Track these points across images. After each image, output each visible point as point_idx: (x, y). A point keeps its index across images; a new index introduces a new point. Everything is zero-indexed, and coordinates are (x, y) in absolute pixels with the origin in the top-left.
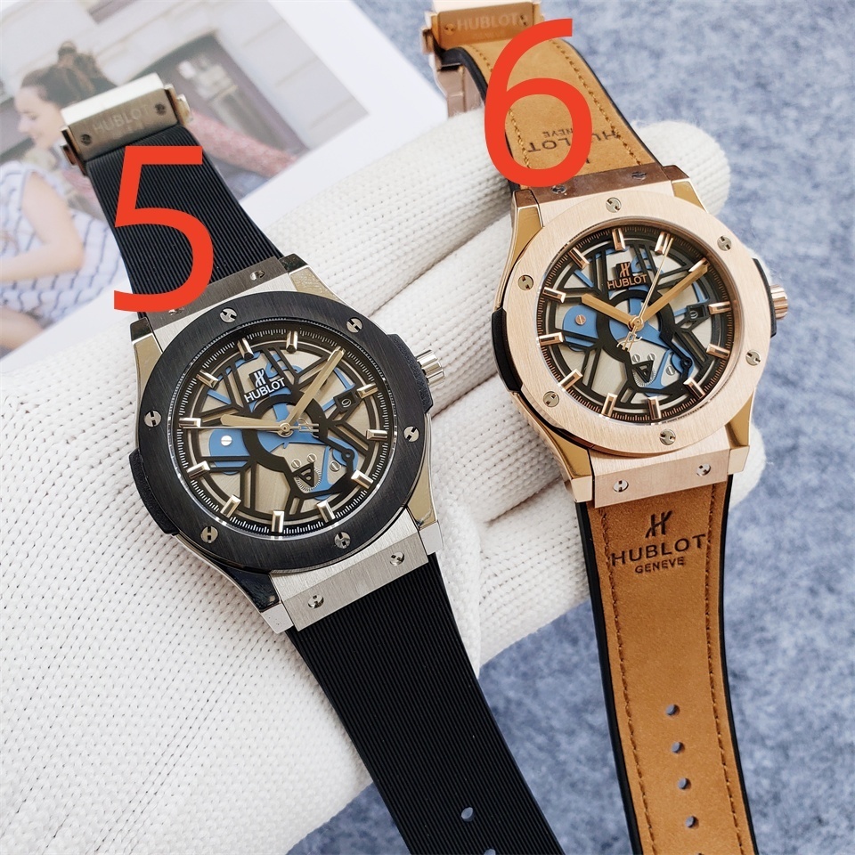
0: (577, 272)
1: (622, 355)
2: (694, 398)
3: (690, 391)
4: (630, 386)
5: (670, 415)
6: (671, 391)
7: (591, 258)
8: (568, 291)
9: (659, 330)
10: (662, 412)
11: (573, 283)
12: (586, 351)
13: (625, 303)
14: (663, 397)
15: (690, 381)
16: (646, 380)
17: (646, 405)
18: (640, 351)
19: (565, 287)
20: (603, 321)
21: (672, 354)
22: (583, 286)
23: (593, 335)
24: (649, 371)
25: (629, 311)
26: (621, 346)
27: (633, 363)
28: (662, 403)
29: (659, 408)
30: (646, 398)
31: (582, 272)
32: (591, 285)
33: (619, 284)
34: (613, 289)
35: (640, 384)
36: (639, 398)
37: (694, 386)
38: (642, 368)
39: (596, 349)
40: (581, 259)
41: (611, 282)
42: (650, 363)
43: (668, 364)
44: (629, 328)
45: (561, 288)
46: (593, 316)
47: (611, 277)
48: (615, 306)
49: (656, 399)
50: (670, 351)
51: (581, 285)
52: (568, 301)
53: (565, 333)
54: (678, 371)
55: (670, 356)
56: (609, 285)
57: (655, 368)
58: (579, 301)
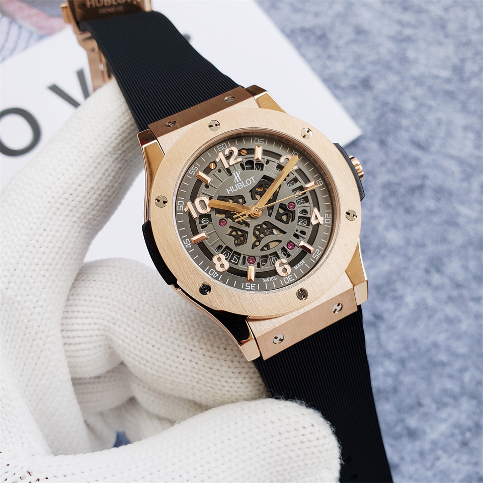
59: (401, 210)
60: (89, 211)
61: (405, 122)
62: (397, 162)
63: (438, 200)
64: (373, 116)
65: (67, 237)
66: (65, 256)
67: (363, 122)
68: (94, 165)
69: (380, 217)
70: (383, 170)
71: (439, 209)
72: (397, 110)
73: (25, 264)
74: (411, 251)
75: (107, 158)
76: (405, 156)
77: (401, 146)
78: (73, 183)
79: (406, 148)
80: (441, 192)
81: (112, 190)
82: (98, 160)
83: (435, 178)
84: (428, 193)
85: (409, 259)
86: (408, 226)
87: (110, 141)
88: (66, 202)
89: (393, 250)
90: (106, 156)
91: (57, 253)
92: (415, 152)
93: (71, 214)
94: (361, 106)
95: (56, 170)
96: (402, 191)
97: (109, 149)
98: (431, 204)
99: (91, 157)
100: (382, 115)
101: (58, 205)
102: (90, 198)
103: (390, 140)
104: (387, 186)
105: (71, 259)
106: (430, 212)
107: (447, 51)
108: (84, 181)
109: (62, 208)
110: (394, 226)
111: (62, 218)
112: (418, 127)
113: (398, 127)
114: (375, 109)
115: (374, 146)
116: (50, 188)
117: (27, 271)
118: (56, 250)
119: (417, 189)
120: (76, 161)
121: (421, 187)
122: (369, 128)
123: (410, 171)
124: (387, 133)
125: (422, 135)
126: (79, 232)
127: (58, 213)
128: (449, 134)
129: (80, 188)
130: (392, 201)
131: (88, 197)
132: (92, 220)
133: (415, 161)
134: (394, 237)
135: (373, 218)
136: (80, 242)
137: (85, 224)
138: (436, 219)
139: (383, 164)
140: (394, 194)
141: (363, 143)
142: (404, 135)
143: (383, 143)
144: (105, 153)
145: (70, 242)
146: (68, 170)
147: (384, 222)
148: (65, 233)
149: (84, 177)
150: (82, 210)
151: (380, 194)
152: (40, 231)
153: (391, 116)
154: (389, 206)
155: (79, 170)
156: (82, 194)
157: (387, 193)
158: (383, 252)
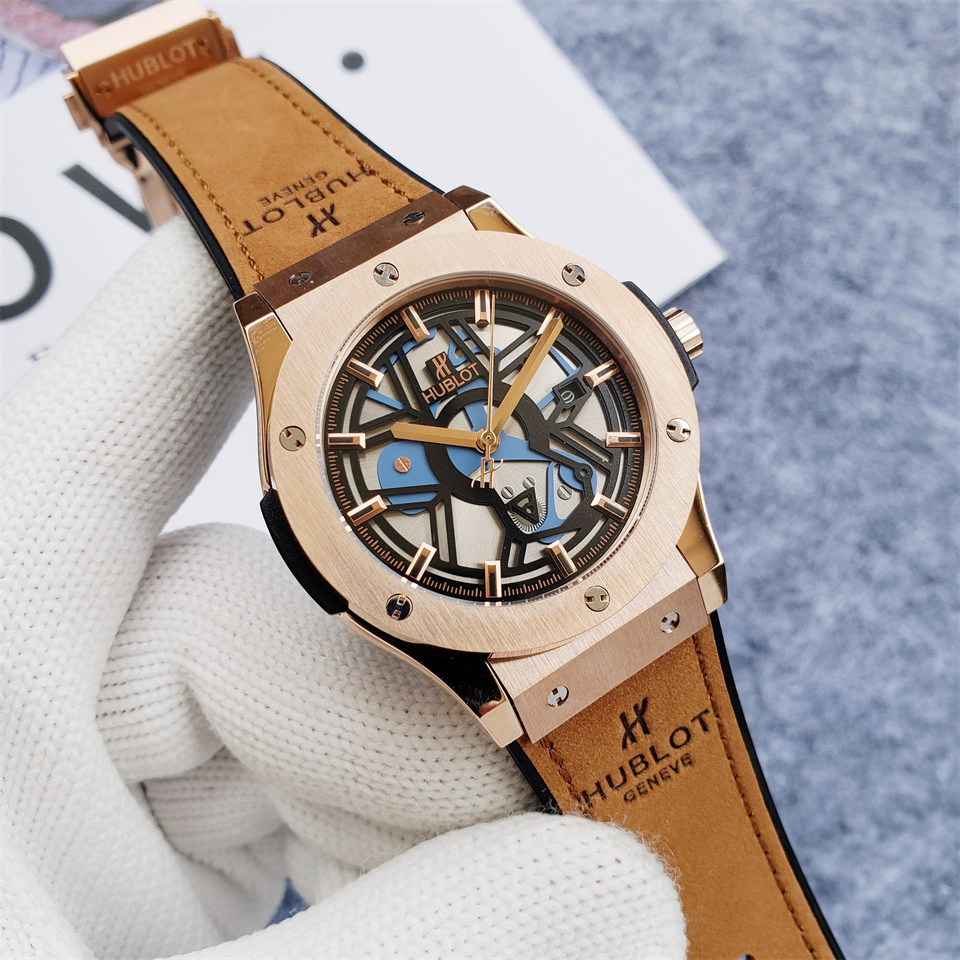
0: (371, 394)
1: (483, 496)
2: (614, 522)
3: (604, 513)
4: (512, 537)
5: (589, 559)
6: (577, 523)
7: (384, 365)
8: (366, 428)
9: (527, 438)
10: (575, 559)
11: (371, 412)
12: (429, 508)
13: (461, 416)
14: (568, 537)
15: (598, 499)
16: (534, 520)
17: (549, 558)
18: (507, 479)
19: (362, 422)
20: (436, 454)
21: (558, 465)
22: (388, 412)
23: (431, 480)
24: (533, 505)
25: (472, 426)
26: (477, 483)
27: (505, 501)
28: (569, 546)
29: (568, 557)
30: (543, 547)
31: (380, 391)
32: (399, 406)
33: (440, 391)
34: (433, 402)
35: (527, 529)
36: (533, 552)
37: (606, 504)
38: (521, 504)
39: (443, 501)
40: (368, 373)
41: (427, 392)
42: (530, 493)
43: (557, 484)
44: (477, 451)
45: (355, 428)
46: (418, 453)
47: (424, 384)
48: (446, 427)
49: (557, 545)
50: (553, 464)
51: (384, 412)
52: (372, 444)
53: (385, 494)
54: (576, 490)
55: (555, 471)
56: (426, 398)
57: (540, 498)
58: (389, 438)
59: (808, 420)
60: (141, 473)
61: (819, 233)
62: (802, 318)
63: (889, 398)
64: (752, 220)
65: (96, 529)
66: (93, 567)
67: (728, 234)
68: (152, 379)
69: (764, 434)
70: (772, 334)
71: (890, 415)
72: (801, 207)
73: (11, 590)
74: (829, 507)
75: (179, 364)
76: (818, 305)
77: (811, 283)
78: (107, 418)
79: (821, 288)
80: (892, 381)
81: (191, 429)
82: (160, 369)
83: (881, 351)
84: (866, 383)
85: (826, 524)
86: (823, 454)
87: (186, 326)
88: (93, 458)
89: (791, 505)
90: (179, 359)
91: (77, 562)
92: (840, 297)
93: (104, 481)
94: (725, 199)
95: (72, 393)
96: (813, 379)
97: (185, 344)
98: (873, 407)
99: (146, 364)
100: (770, 219)
101: (75, 464)
102: (142, 448)
103: (787, 272)
104: (779, 369)
105: (108, 573)
106: (871, 424)
107: (913, 78)
108: (130, 412)
109: (85, 469)
110: (795, 454)
111: (85, 490)
112: (846, 243)
113: (805, 243)
114: (755, 207)
115: (753, 284)
116: (59, 429)
117: (17, 603)
118: (73, 556)
119: (843, 376)
120: (114, 374)
121: (853, 370)
122: (743, 246)
123: (829, 337)
124: (781, 256)
125: (854, 261)
126: (124, 518)
127: (77, 480)
128: (913, 257)
129: (121, 429)
130: (790, 402)
131: (139, 444)
132: (151, 491)
133: (841, 316)
134: (792, 478)
135: (749, 437)
136: (126, 538)
137: (135, 502)
138: (883, 439)
139: (771, 323)
140: (793, 385)
141: (730, 279)
142: (816, 260)
143: (771, 278)
144: (176, 353)
145: (103, 539)
146: (96, 393)
147: (772, 447)
148: (92, 521)
149: (129, 405)
150: (127, 472)
151: (764, 386)
152: (40, 519)
153: (790, 219)
154: (785, 412)
155: (119, 391)
156: (127, 440)
157: (779, 384)
158: (770, 509)
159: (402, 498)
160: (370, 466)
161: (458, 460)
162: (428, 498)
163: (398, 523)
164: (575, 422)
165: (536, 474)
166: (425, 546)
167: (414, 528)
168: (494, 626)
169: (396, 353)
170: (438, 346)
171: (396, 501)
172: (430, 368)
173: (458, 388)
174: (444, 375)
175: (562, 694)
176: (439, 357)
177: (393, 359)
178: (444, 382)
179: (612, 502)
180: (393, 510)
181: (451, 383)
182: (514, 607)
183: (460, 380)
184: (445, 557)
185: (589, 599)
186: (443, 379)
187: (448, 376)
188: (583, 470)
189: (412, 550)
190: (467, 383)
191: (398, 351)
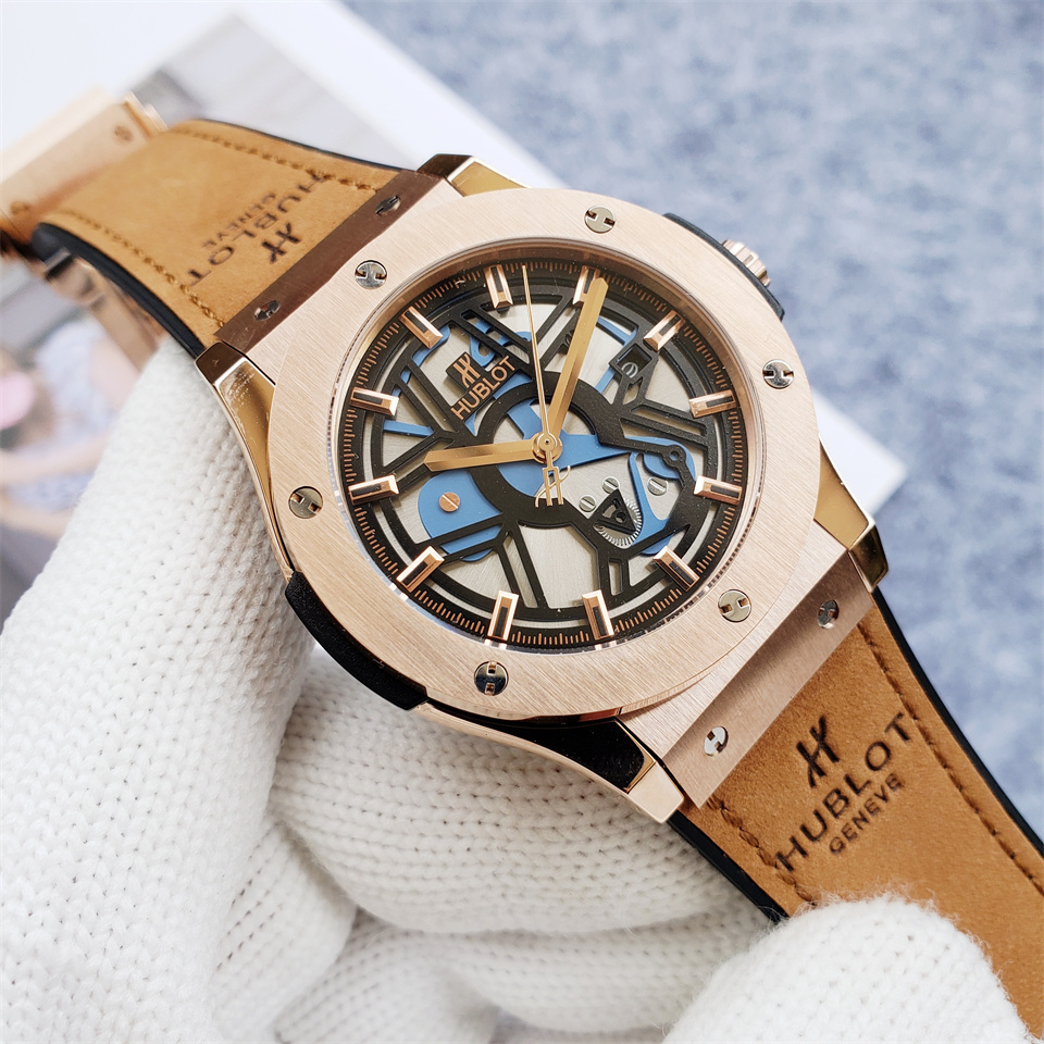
0: (389, 426)
1: (557, 515)
2: (728, 510)
3: (712, 501)
4: (607, 560)
5: (707, 563)
6: (681, 522)
7: (396, 387)
8: (394, 468)
9: (593, 432)
10: (693, 565)
11: (393, 450)
12: (496, 547)
13: (505, 426)
14: (676, 540)
15: (701, 484)
16: (628, 529)
17: (661, 571)
18: (583, 488)
19: (386, 463)
20: (488, 480)
21: (641, 456)
22: (415, 442)
23: (486, 512)
24: (623, 511)
25: (522, 434)
26: (543, 501)
27: (588, 515)
28: (681, 551)
29: (683, 563)
30: (649, 560)
31: (399, 420)
32: (426, 431)
33: (473, 402)
34: (467, 416)
35: (623, 542)
36: (638, 569)
37: (714, 488)
38: (608, 513)
39: (511, 535)
40: (380, 401)
41: (457, 406)
42: (615, 498)
43: (645, 480)
44: (538, 462)
45: (379, 471)
46: (465, 482)
47: (451, 398)
48: (492, 443)
49: (666, 552)
50: (634, 456)
51: (409, 444)
52: (406, 486)
53: (437, 543)
54: (670, 480)
55: (639, 465)
56: (458, 413)
57: (629, 500)
58: (425, 473)
159: (459, 544)
160: (411, 514)
161: (516, 479)
162: (491, 535)
163: (463, 575)
164: (648, 397)
165: (616, 472)
166: (503, 595)
167: (482, 577)
168: (616, 673)
169: (406, 369)
170: (455, 347)
171: (453, 548)
172: (453, 375)
173: (493, 392)
174: (472, 381)
175: (720, 737)
176: (461, 360)
177: (405, 377)
178: (475, 389)
179: (718, 483)
180: (452, 560)
181: (484, 388)
182: (634, 641)
183: (493, 382)
184: (530, 603)
185: (725, 609)
186: (472, 386)
187: (478, 381)
188: (673, 453)
189: (488, 604)
190: (503, 383)
191: (408, 366)
